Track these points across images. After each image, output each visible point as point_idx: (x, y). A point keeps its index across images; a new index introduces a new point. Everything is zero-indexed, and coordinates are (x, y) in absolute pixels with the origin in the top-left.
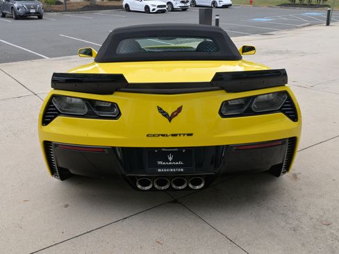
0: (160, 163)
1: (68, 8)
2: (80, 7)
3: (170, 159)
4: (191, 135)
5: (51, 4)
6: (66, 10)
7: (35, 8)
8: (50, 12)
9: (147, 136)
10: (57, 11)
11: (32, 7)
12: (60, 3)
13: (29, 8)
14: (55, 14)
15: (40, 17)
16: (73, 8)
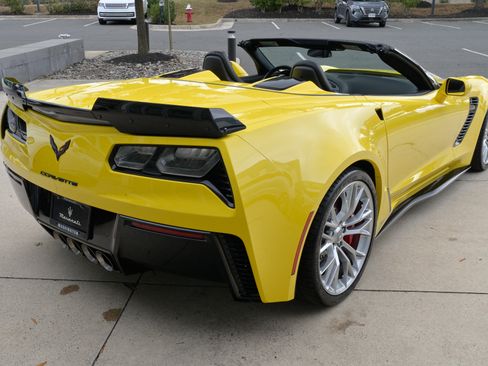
0: (61, 215)
1: (435, 13)
2: (457, 11)
4: (75, 184)
5: (412, 6)
6: (432, 16)
7: (376, 12)
8: (406, 17)
10: (416, 17)
11: (372, 10)
12: (427, 5)
13: (368, 11)
14: (412, 20)
15: (382, 25)
16: (445, 13)
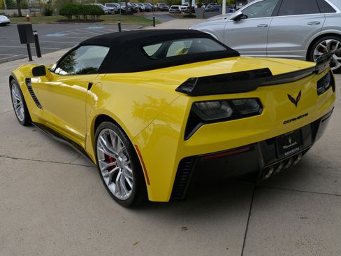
0: (285, 147)
3: (290, 141)
4: (306, 115)
9: (284, 123)
